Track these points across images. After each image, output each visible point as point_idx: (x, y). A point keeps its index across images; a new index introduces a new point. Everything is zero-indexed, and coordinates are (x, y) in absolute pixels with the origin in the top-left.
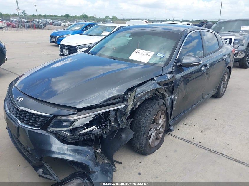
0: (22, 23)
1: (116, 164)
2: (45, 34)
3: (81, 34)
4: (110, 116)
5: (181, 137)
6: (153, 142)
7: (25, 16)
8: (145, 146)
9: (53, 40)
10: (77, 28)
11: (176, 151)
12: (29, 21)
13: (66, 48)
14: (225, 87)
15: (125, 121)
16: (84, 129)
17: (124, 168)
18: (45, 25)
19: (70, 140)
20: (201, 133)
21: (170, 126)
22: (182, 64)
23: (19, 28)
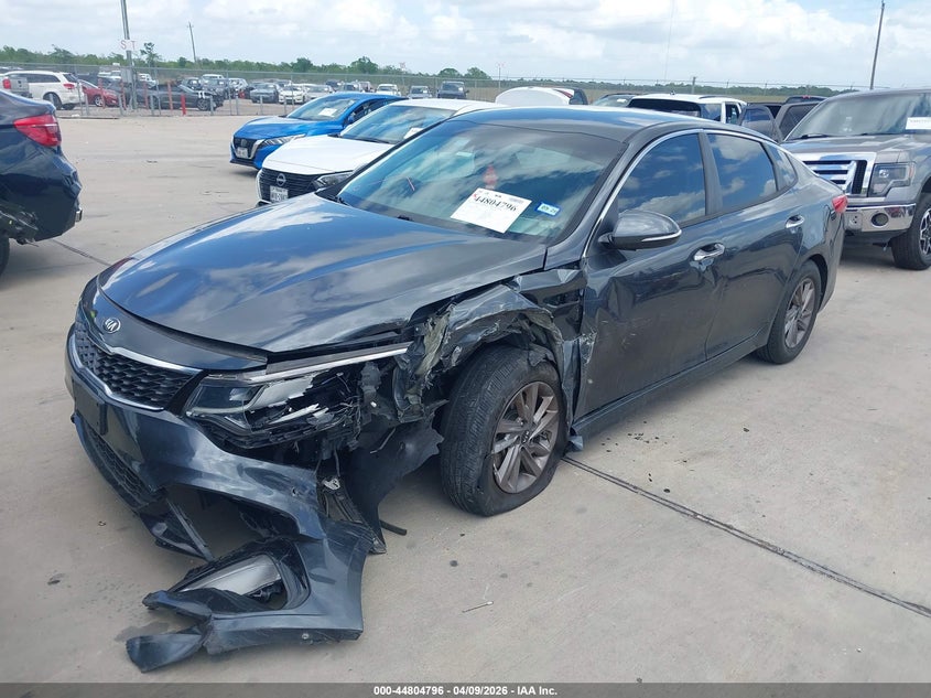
0: (140, 91)
1: (387, 535)
2: (215, 133)
3: (335, 134)
4: (364, 379)
5: (610, 472)
6: (509, 477)
7: (152, 64)
8: (480, 484)
9: (242, 153)
10: (329, 113)
11: (582, 510)
12: (166, 85)
13: (281, 183)
14: (806, 328)
15: (414, 400)
16: (287, 413)
17: (411, 546)
18: (219, 100)
19: (244, 443)
20: (682, 467)
21: (573, 433)
22: (613, 238)
23: (129, 109)
